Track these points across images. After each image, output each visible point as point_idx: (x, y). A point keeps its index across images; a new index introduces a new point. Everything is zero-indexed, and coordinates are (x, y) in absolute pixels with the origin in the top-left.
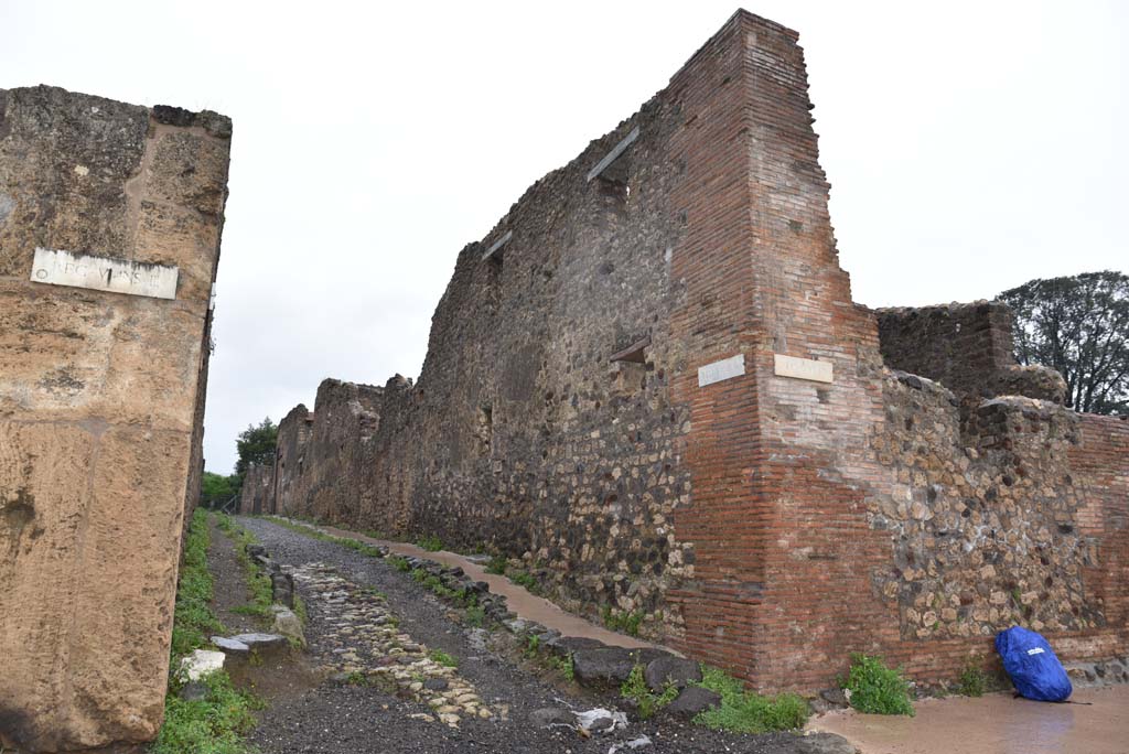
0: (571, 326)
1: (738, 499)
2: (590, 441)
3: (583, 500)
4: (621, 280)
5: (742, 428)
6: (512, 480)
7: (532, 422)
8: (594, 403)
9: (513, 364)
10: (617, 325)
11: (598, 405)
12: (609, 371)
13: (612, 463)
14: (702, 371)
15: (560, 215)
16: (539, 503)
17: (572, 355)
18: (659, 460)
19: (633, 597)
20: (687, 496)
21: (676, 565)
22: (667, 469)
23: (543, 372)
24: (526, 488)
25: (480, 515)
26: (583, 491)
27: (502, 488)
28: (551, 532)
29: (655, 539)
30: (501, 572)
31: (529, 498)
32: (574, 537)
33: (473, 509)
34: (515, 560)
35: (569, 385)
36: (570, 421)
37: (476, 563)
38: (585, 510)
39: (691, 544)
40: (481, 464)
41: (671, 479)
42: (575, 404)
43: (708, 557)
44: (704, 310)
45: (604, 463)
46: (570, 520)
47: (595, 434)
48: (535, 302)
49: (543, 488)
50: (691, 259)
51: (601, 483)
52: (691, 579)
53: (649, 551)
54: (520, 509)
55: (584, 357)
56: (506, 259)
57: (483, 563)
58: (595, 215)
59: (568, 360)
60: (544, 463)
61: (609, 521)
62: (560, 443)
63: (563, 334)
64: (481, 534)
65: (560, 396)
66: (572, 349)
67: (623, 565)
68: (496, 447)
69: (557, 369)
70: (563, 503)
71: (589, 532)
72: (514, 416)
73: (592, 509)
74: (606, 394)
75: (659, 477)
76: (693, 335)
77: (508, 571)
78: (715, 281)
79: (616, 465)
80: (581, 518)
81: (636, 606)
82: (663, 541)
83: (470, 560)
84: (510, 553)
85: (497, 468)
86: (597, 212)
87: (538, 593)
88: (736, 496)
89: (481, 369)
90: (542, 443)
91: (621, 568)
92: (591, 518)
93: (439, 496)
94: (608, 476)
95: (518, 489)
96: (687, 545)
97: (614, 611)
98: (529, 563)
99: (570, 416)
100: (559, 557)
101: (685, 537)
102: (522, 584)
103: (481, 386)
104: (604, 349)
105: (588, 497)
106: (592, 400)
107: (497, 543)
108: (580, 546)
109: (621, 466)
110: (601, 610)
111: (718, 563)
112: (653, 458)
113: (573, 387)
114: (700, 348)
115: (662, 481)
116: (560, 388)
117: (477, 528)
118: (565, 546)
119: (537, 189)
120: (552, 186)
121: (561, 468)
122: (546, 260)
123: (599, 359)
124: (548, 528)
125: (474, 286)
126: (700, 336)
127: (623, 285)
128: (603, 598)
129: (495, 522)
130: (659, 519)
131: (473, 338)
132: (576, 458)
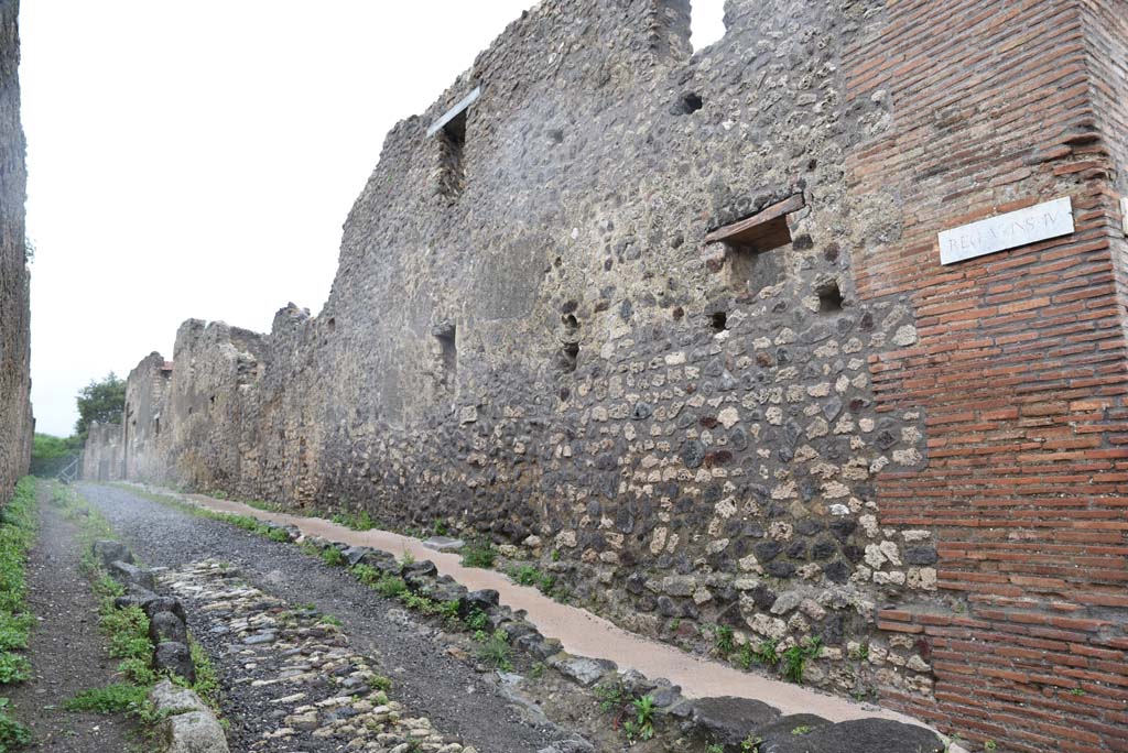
0: (611, 202)
1: (1061, 455)
2: (662, 369)
3: (649, 460)
4: (720, 117)
5: (1068, 328)
6: (498, 432)
7: (535, 348)
8: (670, 311)
9: (493, 267)
10: (716, 187)
11: (679, 314)
12: (704, 259)
13: (715, 402)
14: (944, 236)
15: (575, 47)
16: (554, 464)
17: (613, 243)
18: (833, 392)
19: (786, 616)
20: (911, 451)
21: (886, 566)
22: (856, 407)
23: (554, 273)
24: (527, 444)
25: (440, 482)
26: (651, 446)
27: (478, 442)
28: (581, 508)
29: (826, 522)
30: (488, 564)
31: (529, 458)
32: (634, 515)
33: (427, 474)
34: (507, 547)
35: (612, 288)
36: (616, 341)
37: (441, 550)
38: (655, 476)
39: (927, 533)
40: (439, 412)
41: (867, 424)
42: (625, 314)
43: (976, 556)
44: (942, 136)
45: (697, 401)
46: (622, 489)
47: (673, 359)
48: (531, 177)
49: (561, 442)
50: (900, 56)
51: (691, 433)
52: (927, 592)
53: (811, 543)
54: (514, 474)
55: (643, 244)
56: (470, 127)
57: (454, 551)
58: (652, 33)
59: (608, 249)
60: (564, 406)
61: (714, 492)
62: (595, 376)
63: (593, 216)
64: (444, 508)
65: (592, 307)
66: (615, 233)
67: (749, 561)
68: (465, 387)
69: (584, 266)
70: (608, 465)
71: (665, 510)
72: (499, 340)
73: (671, 473)
74: (698, 295)
75: (837, 419)
76: (917, 180)
77: (499, 562)
78: (970, 82)
79: (724, 404)
80: (648, 489)
81: (795, 631)
82: (848, 527)
83: (432, 547)
84: (498, 537)
85: (469, 414)
86: (654, 28)
87: (565, 598)
88: (1054, 451)
89: (433, 281)
90: (556, 377)
91: (745, 567)
92: (671, 488)
93: (366, 456)
94: (709, 423)
95: (510, 445)
96: (910, 534)
97: (740, 637)
98: (536, 552)
99: (615, 334)
100: (602, 546)
101: (910, 520)
102: (531, 584)
103: (434, 304)
104: (687, 226)
105: (662, 454)
106: (666, 305)
107: (471, 522)
108: (649, 531)
109: (736, 405)
110: (707, 634)
111: (1003, 567)
112: (819, 389)
113: (620, 290)
114: (937, 199)
115: (844, 426)
116: (591, 296)
117: (434, 500)
118: (614, 528)
119: (525, 22)
120: (556, 12)
121: (600, 412)
122: (550, 114)
123: (678, 243)
124: (575, 502)
125: (414, 173)
126: (938, 179)
127: (727, 125)
128: (711, 616)
129: (466, 492)
130: (835, 489)
131: (415, 241)
132: (631, 397)
